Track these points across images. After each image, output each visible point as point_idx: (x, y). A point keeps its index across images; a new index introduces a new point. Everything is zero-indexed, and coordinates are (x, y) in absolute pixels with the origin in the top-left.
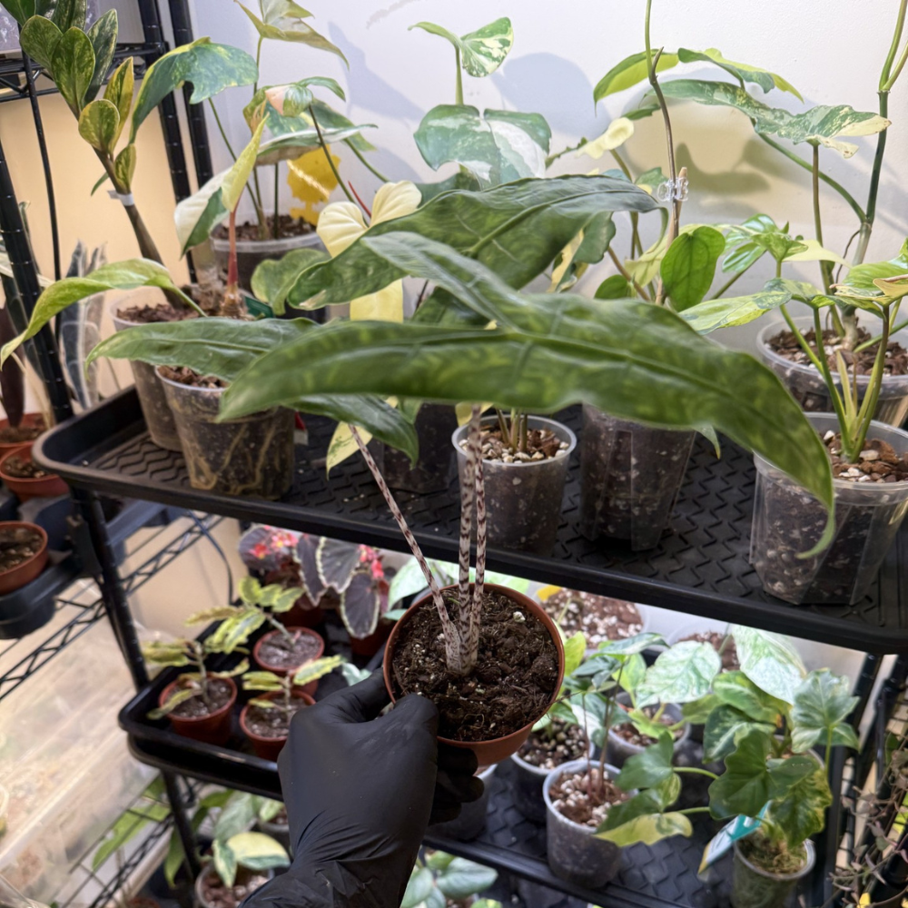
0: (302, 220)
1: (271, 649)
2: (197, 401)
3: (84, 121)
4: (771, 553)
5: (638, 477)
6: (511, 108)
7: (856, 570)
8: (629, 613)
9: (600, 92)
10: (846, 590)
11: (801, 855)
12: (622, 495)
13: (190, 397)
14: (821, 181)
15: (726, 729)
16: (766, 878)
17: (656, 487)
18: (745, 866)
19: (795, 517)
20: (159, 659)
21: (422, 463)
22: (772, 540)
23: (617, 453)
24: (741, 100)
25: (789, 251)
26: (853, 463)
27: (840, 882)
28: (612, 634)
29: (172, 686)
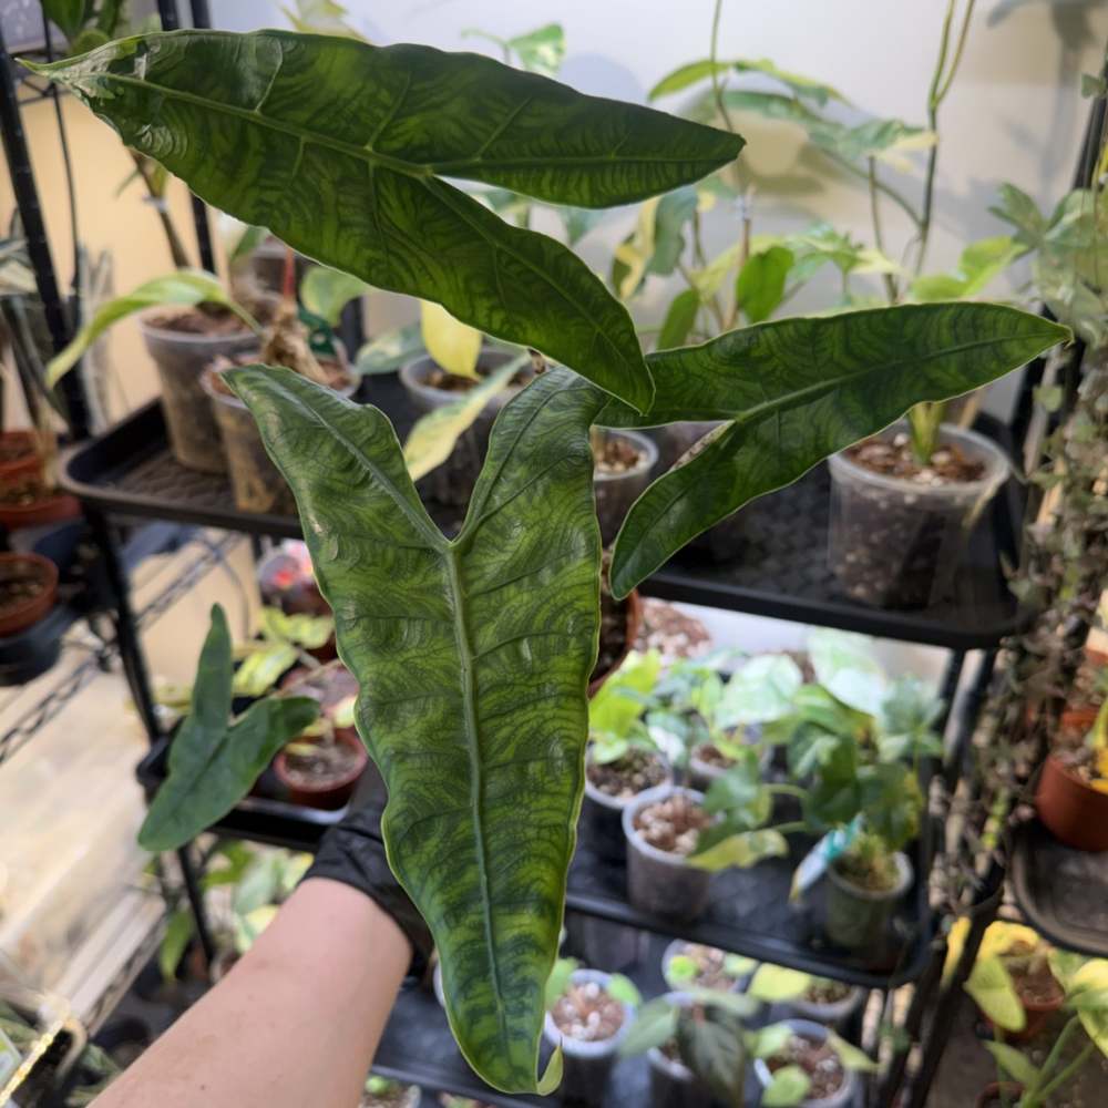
14: (878, 190)
15: (809, 746)
24: (797, 112)
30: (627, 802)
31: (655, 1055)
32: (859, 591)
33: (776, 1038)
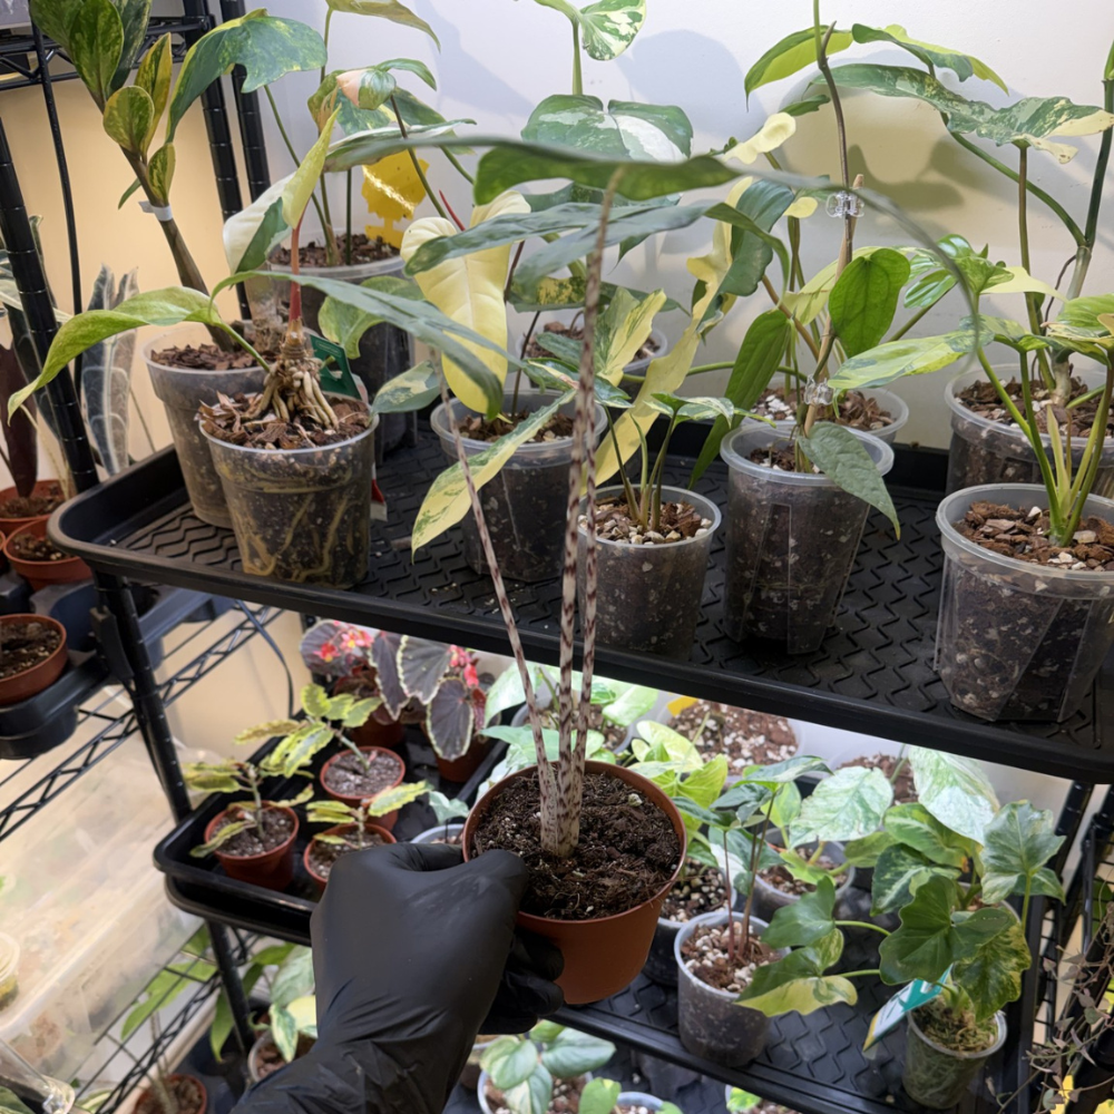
0: (380, 241)
1: (340, 773)
2: (252, 466)
3: (111, 114)
4: (960, 658)
5: (795, 563)
6: (640, 99)
7: (1066, 680)
8: (781, 731)
9: (752, 81)
10: (1053, 704)
11: (990, 1029)
12: (777, 584)
13: (242, 460)
14: (1029, 194)
15: (900, 874)
16: (948, 1056)
17: (819, 575)
18: (922, 1042)
19: (992, 613)
20: (203, 784)
21: (528, 544)
22: (962, 641)
23: (772, 531)
24: (930, 91)
25: (990, 281)
26: (1065, 546)
27: (1038, 1062)
28: (760, 757)
29: (220, 816)
30: (681, 923)
32: (969, 700)
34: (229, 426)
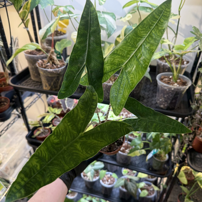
0: (61, 32)
1: (56, 122)
2: (47, 72)
3: (20, 14)
4: (161, 100)
6: (108, 12)
7: (176, 103)
9: (124, 7)
10: (175, 106)
11: (165, 156)
13: (45, 71)
15: (150, 134)
16: (159, 161)
18: (155, 159)
19: (165, 93)
20: (33, 125)
22: (161, 97)
25: (163, 42)
26: (176, 82)
29: (36, 130)
31: (120, 187)
32: (162, 106)
33: (142, 185)
34: (42, 65)
